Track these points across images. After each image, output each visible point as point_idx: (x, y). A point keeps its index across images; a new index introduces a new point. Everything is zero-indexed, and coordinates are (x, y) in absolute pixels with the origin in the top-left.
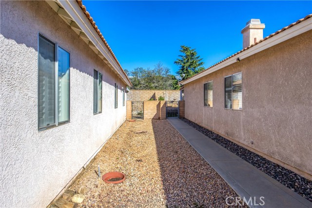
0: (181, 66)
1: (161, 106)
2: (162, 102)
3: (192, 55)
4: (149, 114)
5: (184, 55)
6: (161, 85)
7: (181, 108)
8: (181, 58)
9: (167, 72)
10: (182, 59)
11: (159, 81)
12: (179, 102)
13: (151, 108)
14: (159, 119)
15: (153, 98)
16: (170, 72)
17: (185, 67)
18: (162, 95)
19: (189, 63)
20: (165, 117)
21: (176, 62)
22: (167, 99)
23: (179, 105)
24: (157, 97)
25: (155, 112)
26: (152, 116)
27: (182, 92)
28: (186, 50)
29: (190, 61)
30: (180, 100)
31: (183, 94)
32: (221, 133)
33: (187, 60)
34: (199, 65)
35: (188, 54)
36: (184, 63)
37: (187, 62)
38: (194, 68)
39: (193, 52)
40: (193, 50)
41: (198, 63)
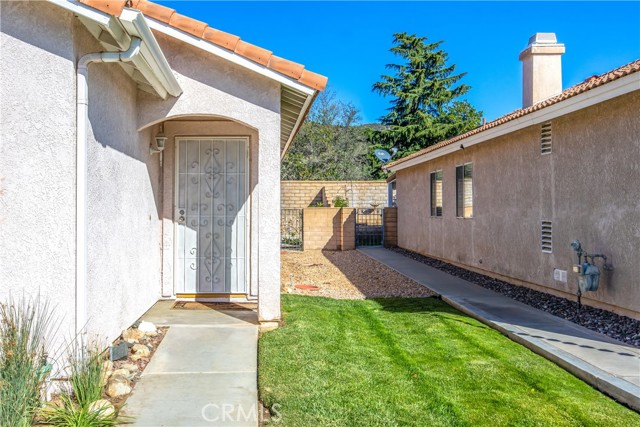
0: (396, 97)
1: (344, 220)
2: (345, 210)
3: (432, 61)
4: (316, 238)
5: (404, 62)
6: (330, 161)
7: (388, 224)
8: (393, 74)
9: (350, 119)
10: (398, 77)
11: (324, 150)
12: (385, 211)
13: (321, 225)
14: (339, 249)
15: (319, 201)
16: (359, 118)
17: (409, 101)
18: (341, 194)
19: (419, 90)
20: (353, 244)
21: (378, 87)
22: (354, 204)
23: (385, 218)
24: (330, 198)
25: (328, 234)
26: (323, 244)
27: (393, 186)
28: (413, 45)
29: (426, 82)
30: (387, 206)
31: (395, 192)
32: (453, 259)
33: (413, 78)
34: (453, 93)
35: (419, 59)
36: (405, 91)
37: (414, 86)
38: (439, 104)
39: (433, 52)
40: (432, 47)
41: (448, 90)
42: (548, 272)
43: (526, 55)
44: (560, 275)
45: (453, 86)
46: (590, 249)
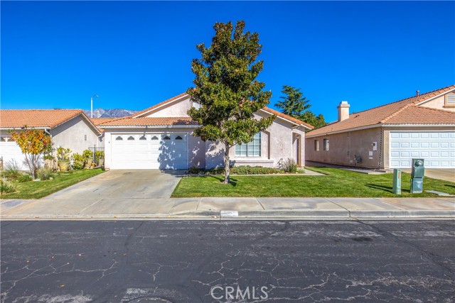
3: (297, 96)
5: (287, 96)
8: (283, 100)
10: (284, 102)
19: (292, 107)
21: (276, 105)
28: (289, 90)
29: (294, 104)
32: (322, 161)
33: (290, 102)
34: (305, 108)
35: (292, 95)
36: (287, 107)
37: (291, 104)
38: (299, 111)
39: (298, 92)
40: (296, 91)
41: (303, 106)
42: (349, 161)
43: (339, 107)
44: (351, 161)
45: (305, 105)
46: (358, 155)
